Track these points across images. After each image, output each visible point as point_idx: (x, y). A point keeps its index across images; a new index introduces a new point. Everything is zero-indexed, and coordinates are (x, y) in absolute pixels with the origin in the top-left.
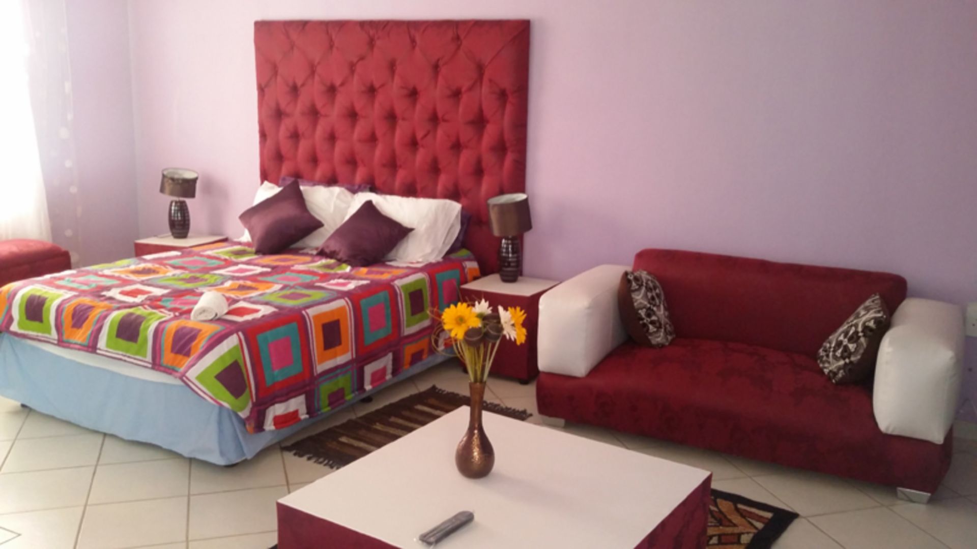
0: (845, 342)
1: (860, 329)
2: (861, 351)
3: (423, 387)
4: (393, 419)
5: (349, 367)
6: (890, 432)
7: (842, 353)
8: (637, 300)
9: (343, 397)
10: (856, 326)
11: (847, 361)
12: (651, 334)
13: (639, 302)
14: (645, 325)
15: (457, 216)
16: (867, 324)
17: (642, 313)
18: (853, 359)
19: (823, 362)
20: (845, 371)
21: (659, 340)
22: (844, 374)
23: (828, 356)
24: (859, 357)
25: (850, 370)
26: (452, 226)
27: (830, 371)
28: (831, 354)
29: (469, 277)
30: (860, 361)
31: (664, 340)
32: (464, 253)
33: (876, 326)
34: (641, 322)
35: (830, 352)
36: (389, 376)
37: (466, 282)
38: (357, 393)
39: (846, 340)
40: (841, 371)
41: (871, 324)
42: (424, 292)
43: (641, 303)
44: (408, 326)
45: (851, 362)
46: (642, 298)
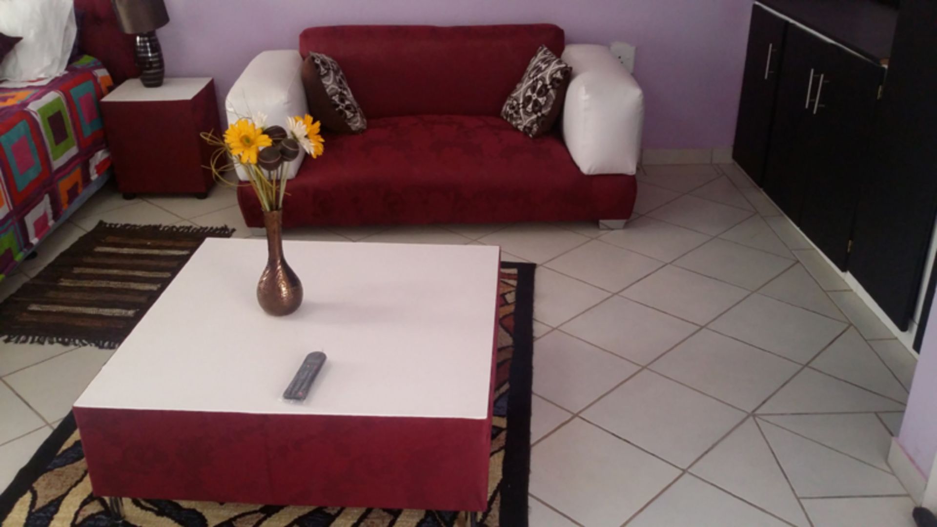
0: (535, 96)
1: (548, 82)
2: (551, 103)
3: (89, 225)
4: (77, 271)
5: (10, 221)
6: (592, 172)
7: (533, 107)
8: (328, 86)
9: (12, 259)
10: (543, 79)
11: (539, 114)
12: (350, 120)
13: (330, 87)
14: (341, 112)
15: (70, 17)
16: (554, 76)
17: (336, 99)
18: (544, 111)
19: (516, 119)
20: (538, 125)
21: (358, 124)
22: (538, 127)
23: (517, 112)
24: (549, 109)
25: (543, 123)
26: (67, 29)
27: (525, 127)
28: (521, 111)
29: (103, 88)
30: (550, 112)
31: (362, 125)
32: (87, 60)
33: (564, 77)
34: (337, 109)
35: (519, 109)
36: (51, 223)
37: (103, 96)
38: (25, 250)
39: (535, 94)
40: (535, 125)
41: (559, 75)
42: (63, 114)
43: (333, 89)
44: (55, 159)
45: (543, 115)
46: (332, 84)
